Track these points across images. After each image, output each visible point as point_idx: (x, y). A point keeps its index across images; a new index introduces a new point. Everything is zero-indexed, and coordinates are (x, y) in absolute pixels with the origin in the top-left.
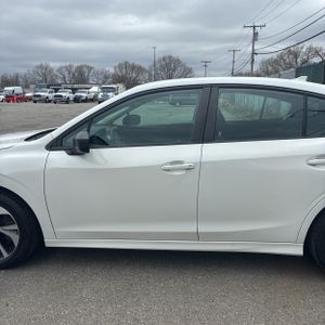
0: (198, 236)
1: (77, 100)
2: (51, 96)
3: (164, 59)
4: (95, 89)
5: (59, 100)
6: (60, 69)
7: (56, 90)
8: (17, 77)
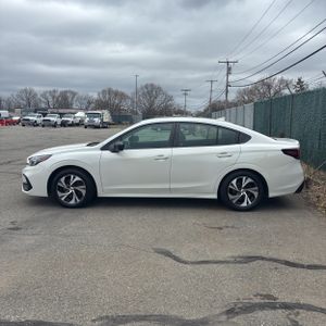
0: (170, 190)
1: (64, 124)
2: (40, 120)
3: (146, 87)
4: (81, 114)
5: (47, 124)
7: (45, 115)
8: (1, 101)
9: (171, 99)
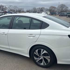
3: (61, 5)
6: (38, 9)
8: (29, 10)
9: (67, 8)
